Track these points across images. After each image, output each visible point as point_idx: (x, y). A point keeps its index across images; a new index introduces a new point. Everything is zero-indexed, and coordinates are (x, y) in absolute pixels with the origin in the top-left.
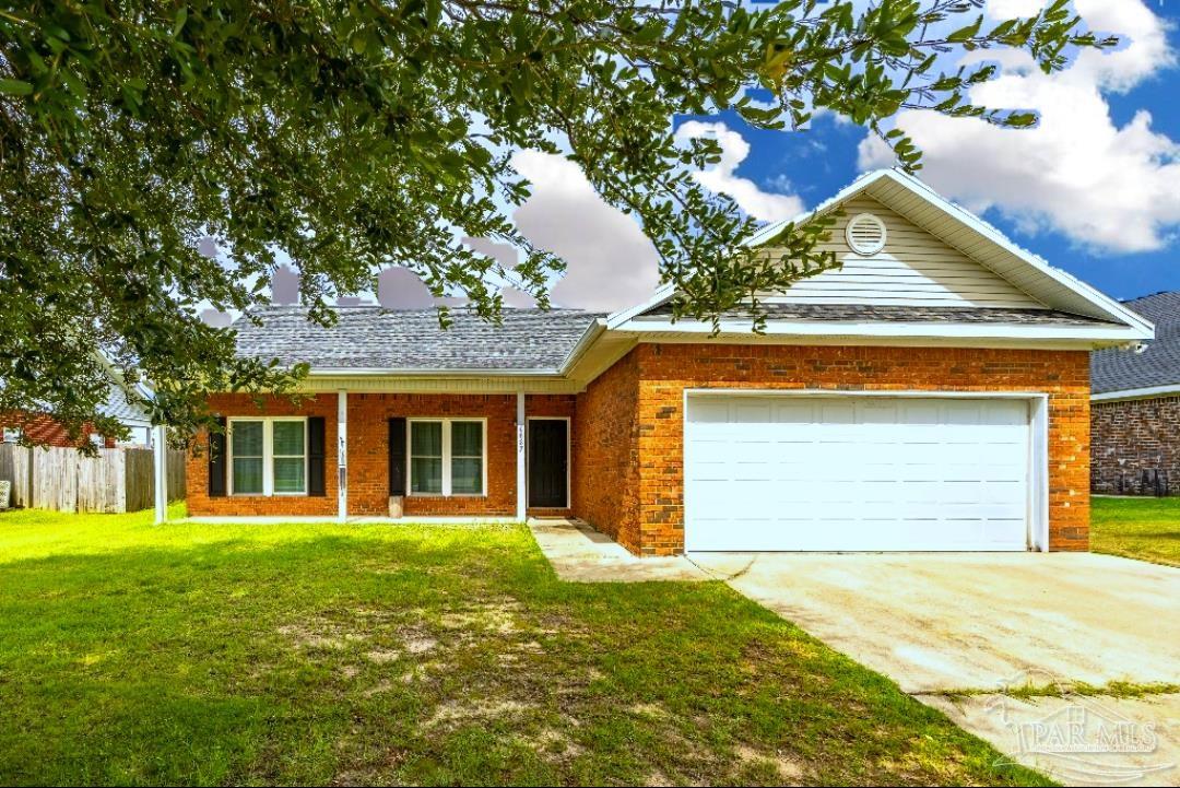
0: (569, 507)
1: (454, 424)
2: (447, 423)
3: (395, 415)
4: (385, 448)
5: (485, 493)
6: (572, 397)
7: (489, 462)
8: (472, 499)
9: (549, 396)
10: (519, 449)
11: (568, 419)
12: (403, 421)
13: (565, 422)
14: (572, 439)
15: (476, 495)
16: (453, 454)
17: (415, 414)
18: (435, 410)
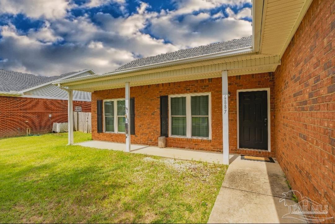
0: (269, 150)
1: (192, 97)
2: (188, 97)
3: (163, 94)
4: (158, 111)
5: (210, 137)
6: (270, 74)
7: (212, 119)
8: (202, 141)
9: (253, 75)
10: (223, 112)
11: (268, 90)
12: (167, 97)
13: (266, 92)
14: (271, 103)
15: (205, 139)
16: (192, 114)
17: (173, 93)
18: (182, 90)
